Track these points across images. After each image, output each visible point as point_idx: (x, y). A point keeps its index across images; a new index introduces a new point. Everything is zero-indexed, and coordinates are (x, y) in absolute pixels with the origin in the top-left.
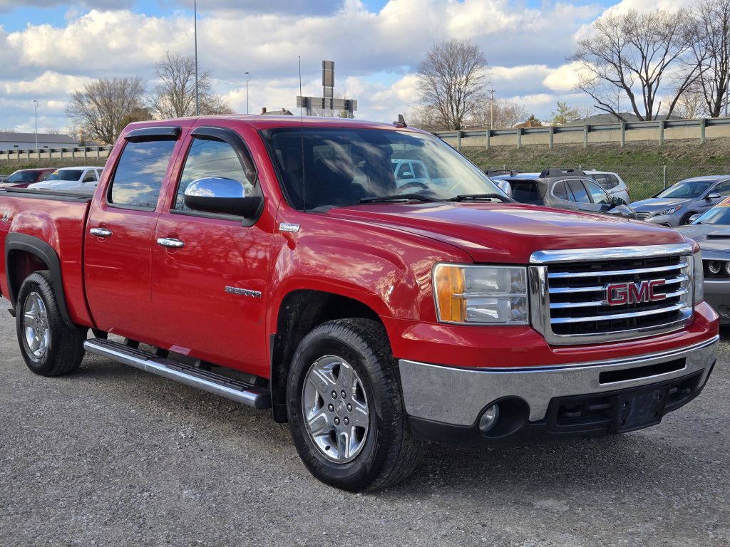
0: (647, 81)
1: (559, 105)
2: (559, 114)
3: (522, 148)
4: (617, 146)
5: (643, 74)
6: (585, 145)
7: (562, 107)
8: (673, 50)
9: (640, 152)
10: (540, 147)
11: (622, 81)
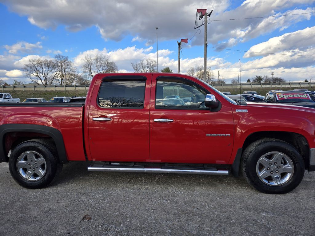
0: (45, 76)
1: (14, 80)
2: (15, 83)
3: (25, 91)
4: (53, 91)
5: (43, 74)
6: (44, 91)
7: (15, 81)
8: (50, 69)
9: (60, 93)
10: (31, 91)
11: (38, 75)
